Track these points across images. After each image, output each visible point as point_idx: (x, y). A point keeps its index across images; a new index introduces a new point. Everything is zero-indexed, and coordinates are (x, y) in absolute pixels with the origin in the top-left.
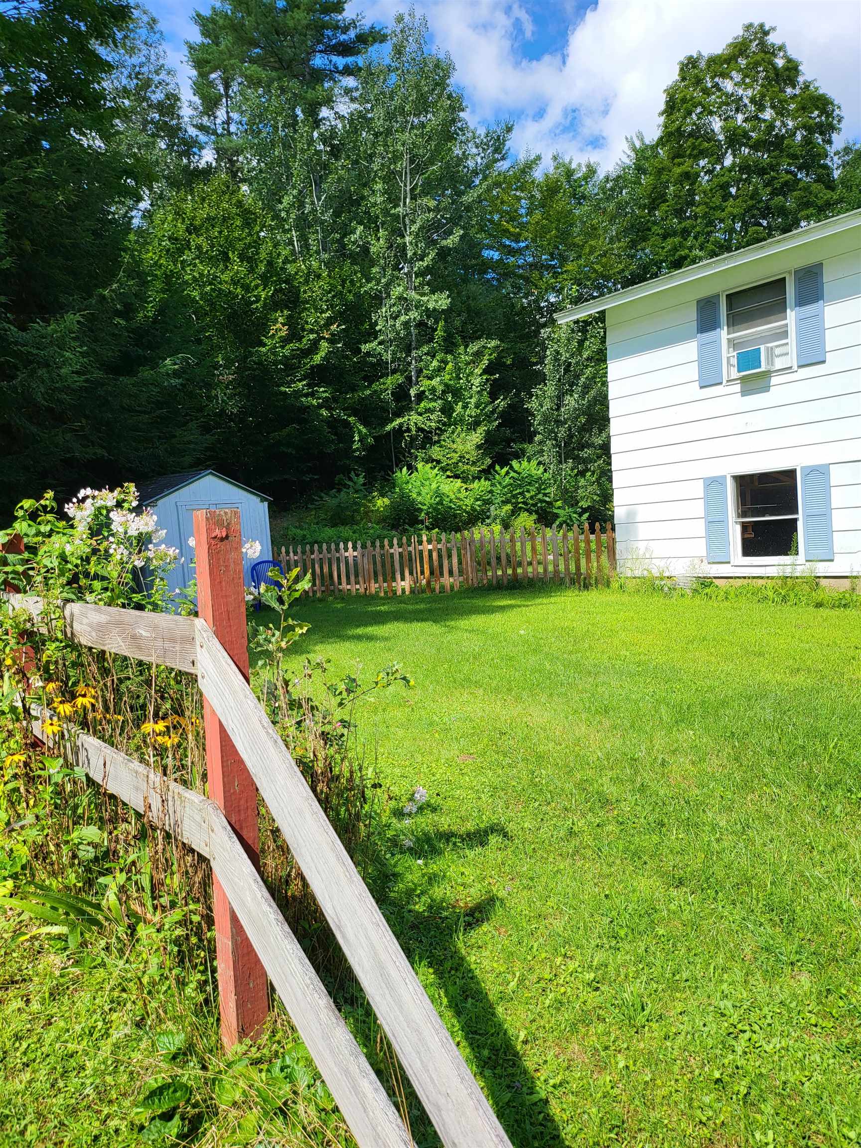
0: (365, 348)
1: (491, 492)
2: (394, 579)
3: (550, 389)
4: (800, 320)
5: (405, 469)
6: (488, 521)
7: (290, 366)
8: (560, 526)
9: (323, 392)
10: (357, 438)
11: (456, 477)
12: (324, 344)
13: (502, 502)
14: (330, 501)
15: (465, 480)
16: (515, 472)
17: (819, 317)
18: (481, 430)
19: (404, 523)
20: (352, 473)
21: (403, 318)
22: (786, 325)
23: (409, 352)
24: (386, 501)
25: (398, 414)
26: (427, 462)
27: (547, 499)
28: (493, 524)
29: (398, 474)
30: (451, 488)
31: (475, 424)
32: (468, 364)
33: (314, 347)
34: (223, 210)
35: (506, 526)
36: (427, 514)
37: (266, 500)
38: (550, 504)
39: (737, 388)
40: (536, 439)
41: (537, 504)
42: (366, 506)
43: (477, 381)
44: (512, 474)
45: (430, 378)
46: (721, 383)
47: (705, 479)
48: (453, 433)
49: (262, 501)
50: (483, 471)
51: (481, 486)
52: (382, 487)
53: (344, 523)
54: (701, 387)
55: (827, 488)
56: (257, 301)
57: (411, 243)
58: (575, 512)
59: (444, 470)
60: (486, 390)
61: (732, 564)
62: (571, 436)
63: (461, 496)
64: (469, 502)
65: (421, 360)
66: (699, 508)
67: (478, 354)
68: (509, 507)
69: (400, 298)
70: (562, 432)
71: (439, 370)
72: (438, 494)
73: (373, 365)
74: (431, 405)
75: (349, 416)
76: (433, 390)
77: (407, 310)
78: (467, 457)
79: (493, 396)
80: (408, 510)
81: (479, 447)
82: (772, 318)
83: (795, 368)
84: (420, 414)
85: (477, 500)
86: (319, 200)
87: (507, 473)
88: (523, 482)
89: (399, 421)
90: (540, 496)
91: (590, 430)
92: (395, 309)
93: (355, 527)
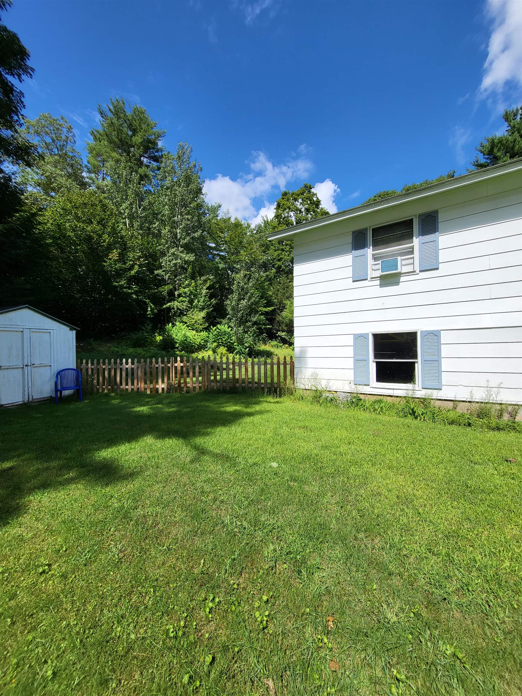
0: (156, 272)
1: (208, 337)
2: (157, 382)
3: (235, 296)
4: (421, 243)
5: (170, 324)
6: (206, 349)
7: (119, 274)
8: (237, 353)
9: (135, 288)
10: (149, 309)
11: (193, 330)
12: (136, 267)
13: (213, 341)
14: (134, 336)
15: (197, 331)
16: (219, 329)
17: (436, 242)
18: (205, 311)
19: (169, 348)
20: (146, 324)
21: (174, 262)
22: (413, 247)
23: (176, 276)
24: (161, 338)
25: (170, 301)
26: (180, 323)
27: (232, 342)
28: (209, 351)
29: (167, 326)
30: (191, 334)
31: (202, 309)
32: (201, 284)
33: (132, 268)
34: (91, 202)
35: (214, 352)
36: (180, 344)
37: (75, 329)
38: (233, 344)
39: (378, 282)
40: (228, 317)
41: (227, 343)
42: (151, 339)
43: (204, 291)
44: (218, 330)
45: (185, 288)
46: (367, 279)
47: (354, 335)
48: (193, 311)
49: (71, 330)
50: (205, 328)
51: (204, 334)
52: (160, 332)
53: (139, 346)
54: (353, 281)
55: (438, 344)
56: (104, 242)
57: (180, 233)
58: (243, 348)
59: (188, 326)
60: (207, 295)
61: (370, 386)
62: (242, 317)
63: (195, 338)
64: (199, 340)
65: (181, 281)
66: (350, 352)
67: (205, 281)
68: (215, 344)
69: (173, 254)
70: (239, 315)
71: (189, 285)
72: (185, 336)
73: (159, 279)
74: (184, 299)
75: (146, 299)
76: (185, 293)
77: (176, 259)
78: (198, 322)
79: (211, 298)
80: (171, 342)
81: (204, 318)
82: (403, 242)
83: (418, 272)
84: (179, 303)
85: (202, 340)
86: (140, 208)
87: (216, 330)
88: (221, 334)
89: (169, 304)
90: (229, 340)
91: (250, 315)
92: (171, 258)
93: (145, 348)
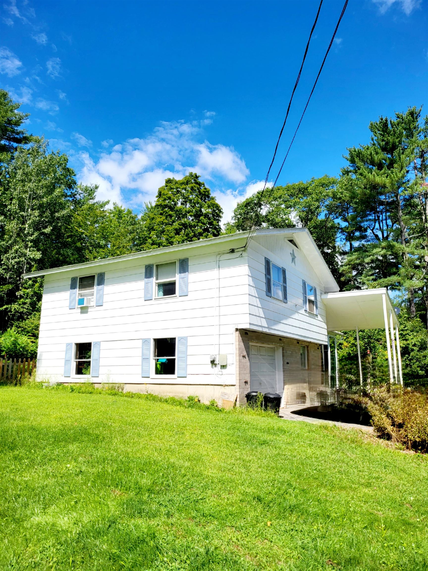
4: (97, 290)
17: (103, 290)
22: (94, 292)
39: (79, 311)
45: (27, 289)
46: (75, 308)
47: (67, 344)
55: (99, 350)
57: (27, 228)
61: (72, 377)
66: (64, 355)
74: (25, 301)
76: (27, 294)
82: (90, 288)
83: (96, 307)
84: (19, 305)
89: (6, 306)
